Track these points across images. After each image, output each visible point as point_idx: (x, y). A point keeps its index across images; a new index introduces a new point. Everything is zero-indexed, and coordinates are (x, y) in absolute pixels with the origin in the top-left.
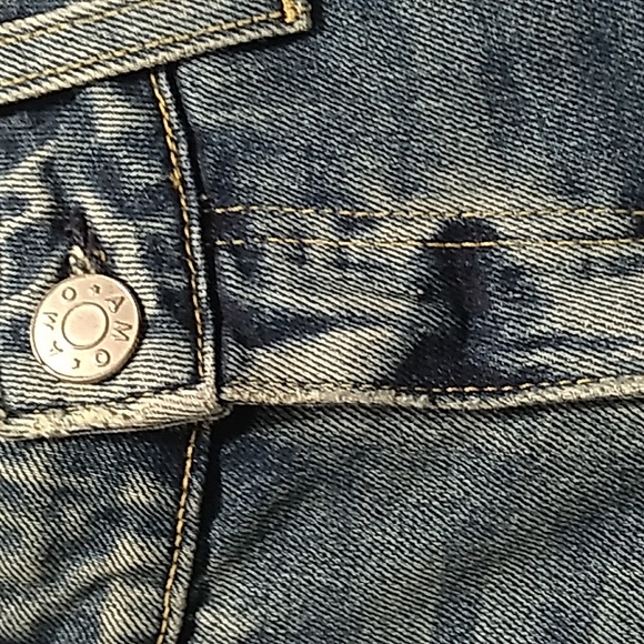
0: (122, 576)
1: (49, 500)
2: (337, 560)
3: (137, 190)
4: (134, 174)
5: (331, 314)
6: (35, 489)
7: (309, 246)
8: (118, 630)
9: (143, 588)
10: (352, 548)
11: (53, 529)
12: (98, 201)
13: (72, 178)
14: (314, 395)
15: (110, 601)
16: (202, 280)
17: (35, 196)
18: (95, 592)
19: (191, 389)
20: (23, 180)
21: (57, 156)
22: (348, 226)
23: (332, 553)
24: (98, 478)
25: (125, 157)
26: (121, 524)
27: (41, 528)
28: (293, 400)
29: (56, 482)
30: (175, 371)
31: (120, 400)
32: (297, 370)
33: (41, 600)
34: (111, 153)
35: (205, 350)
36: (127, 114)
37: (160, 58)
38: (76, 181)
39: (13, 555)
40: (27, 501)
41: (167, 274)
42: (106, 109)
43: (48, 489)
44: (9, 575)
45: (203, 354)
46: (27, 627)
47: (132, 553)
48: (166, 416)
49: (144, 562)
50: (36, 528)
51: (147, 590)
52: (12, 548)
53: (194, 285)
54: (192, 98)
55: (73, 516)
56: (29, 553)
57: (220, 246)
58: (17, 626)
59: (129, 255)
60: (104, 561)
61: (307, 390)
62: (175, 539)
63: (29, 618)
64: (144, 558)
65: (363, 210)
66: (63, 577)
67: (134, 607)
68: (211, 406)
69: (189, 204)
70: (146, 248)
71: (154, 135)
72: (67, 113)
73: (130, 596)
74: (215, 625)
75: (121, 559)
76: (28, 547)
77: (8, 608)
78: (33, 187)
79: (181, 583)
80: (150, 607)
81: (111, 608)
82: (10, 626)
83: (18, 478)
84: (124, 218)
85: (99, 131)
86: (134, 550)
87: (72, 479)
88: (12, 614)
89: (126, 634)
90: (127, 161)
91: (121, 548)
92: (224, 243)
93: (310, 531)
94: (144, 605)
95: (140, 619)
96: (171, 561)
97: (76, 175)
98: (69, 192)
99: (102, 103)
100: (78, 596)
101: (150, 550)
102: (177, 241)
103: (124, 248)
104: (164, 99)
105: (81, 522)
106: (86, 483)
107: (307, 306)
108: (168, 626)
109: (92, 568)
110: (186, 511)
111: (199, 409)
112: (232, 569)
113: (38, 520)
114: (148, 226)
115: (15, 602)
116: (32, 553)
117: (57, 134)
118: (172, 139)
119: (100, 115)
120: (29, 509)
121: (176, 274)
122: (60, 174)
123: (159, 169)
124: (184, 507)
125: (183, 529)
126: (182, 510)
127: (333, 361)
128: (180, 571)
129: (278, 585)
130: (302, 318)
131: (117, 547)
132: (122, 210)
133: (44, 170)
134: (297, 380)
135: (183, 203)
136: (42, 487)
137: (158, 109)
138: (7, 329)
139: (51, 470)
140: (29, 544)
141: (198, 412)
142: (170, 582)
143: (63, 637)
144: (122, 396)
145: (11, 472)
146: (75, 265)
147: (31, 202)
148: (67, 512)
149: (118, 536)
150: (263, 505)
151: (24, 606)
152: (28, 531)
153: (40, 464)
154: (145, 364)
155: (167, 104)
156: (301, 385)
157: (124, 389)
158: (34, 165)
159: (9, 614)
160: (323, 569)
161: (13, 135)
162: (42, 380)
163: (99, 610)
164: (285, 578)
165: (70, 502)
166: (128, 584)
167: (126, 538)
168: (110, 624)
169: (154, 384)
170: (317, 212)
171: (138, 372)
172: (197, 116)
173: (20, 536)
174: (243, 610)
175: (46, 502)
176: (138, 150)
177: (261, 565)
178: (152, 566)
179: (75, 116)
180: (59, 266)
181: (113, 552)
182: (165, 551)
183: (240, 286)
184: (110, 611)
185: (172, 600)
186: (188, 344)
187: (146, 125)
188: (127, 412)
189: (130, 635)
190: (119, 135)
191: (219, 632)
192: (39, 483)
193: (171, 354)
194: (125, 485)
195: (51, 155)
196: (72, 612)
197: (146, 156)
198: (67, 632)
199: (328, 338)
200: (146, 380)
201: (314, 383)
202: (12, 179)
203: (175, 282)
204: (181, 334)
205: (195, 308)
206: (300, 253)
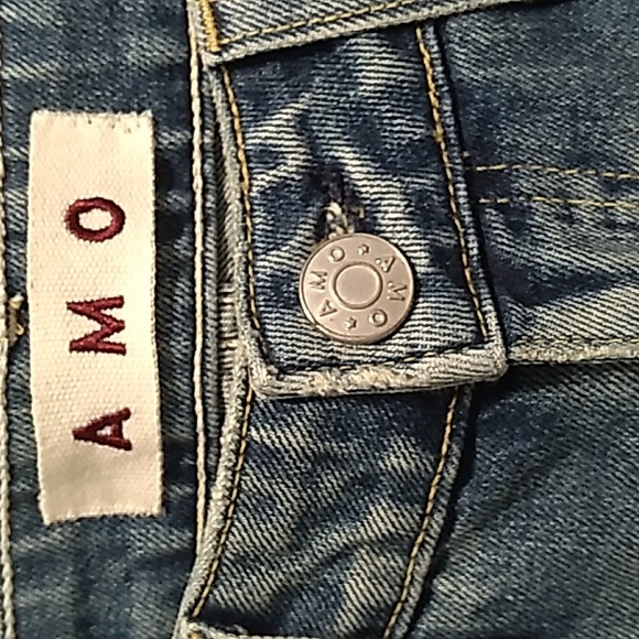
0: (371, 543)
1: (309, 466)
2: (586, 528)
3: (399, 144)
4: (398, 128)
5: (611, 271)
6: (297, 454)
7: (576, 206)
8: (362, 599)
9: (389, 555)
10: (602, 517)
11: (309, 496)
12: (357, 156)
13: (327, 132)
14: (604, 351)
15: (355, 569)
16: (472, 238)
17: (290, 149)
18: (339, 561)
19: (478, 349)
20: (277, 132)
21: (313, 108)
22: (612, 188)
23: (580, 522)
24: (360, 444)
25: (387, 111)
26: (376, 490)
27: (297, 495)
28: (581, 357)
29: (318, 448)
30: (458, 330)
31: (397, 360)
32: (582, 326)
33: (285, 569)
34: (372, 107)
35: (484, 309)
36: (393, 66)
37: (433, 12)
38: (332, 135)
39: (265, 523)
40: (287, 467)
41: (437, 232)
42: (372, 61)
43: (310, 454)
44: (258, 544)
45: (484, 314)
46: (267, 598)
47: (386, 520)
48: (451, 375)
49: (397, 529)
50: (293, 495)
51: (393, 558)
52: (264, 516)
53: (463, 243)
54: (460, 53)
55: (330, 481)
56: (282, 521)
57: (484, 204)
58: (257, 597)
59: (396, 212)
60: (357, 528)
61: (595, 346)
62: (426, 506)
63: (271, 588)
64: (397, 525)
65: (626, 173)
66: (310, 545)
67: (378, 575)
68: (500, 366)
69: (451, 160)
70: (413, 204)
71: (419, 89)
72: (323, 66)
73: (375, 565)
74: (453, 592)
75: (374, 526)
76: (282, 514)
77: (250, 578)
78: (288, 140)
79: (427, 550)
80: (393, 574)
81: (355, 577)
82: (250, 598)
83: (281, 443)
84: (388, 173)
85: (362, 84)
86: (388, 517)
87: (334, 444)
88: (254, 585)
89: (369, 603)
90: (389, 115)
91: (375, 514)
92: (488, 201)
93: (559, 499)
94: (388, 573)
95: (383, 587)
96: (420, 527)
97: (330, 128)
98: (324, 147)
99: (368, 55)
100: (322, 564)
101: (404, 516)
102: (443, 198)
103: (390, 205)
104: (430, 53)
105: (337, 489)
106: (347, 448)
107: (585, 263)
108: (409, 594)
109: (343, 535)
110: (442, 478)
111: (487, 369)
112: (474, 536)
113: (295, 487)
114: (413, 183)
115: (257, 573)
116: (286, 521)
117: (311, 87)
118: (435, 95)
119: (364, 67)
120: (288, 476)
121: (445, 231)
122: (315, 128)
123: (422, 124)
124: (441, 473)
125: (435, 497)
126: (438, 477)
127: (620, 316)
128: (428, 539)
129: (521, 554)
130: (582, 275)
131: (371, 514)
132: (385, 165)
133: (299, 122)
134: (583, 337)
135: (445, 159)
136: (304, 453)
137: (422, 63)
138: (268, 285)
139: (314, 435)
140: (284, 511)
141: (486, 372)
142: (415, 550)
143: (300, 608)
144: (401, 355)
145: (274, 438)
146: (333, 221)
147: (286, 155)
148: (325, 479)
149: (372, 502)
150: (519, 472)
151: (267, 577)
152: (283, 499)
153: (302, 429)
154: (425, 323)
155: (432, 59)
156: (588, 341)
157: (401, 348)
158: (289, 117)
159: (250, 585)
160: (570, 537)
161: (264, 87)
162: (312, 336)
163: (342, 578)
164: (529, 546)
165: (329, 468)
166: (374, 552)
167: (380, 504)
168: (354, 593)
169: (437, 343)
170: (580, 172)
171: (418, 331)
172: (464, 72)
173: (275, 503)
174: (482, 578)
175: (306, 468)
176: (401, 103)
177: (504, 533)
178: (402, 533)
179: (331, 69)
180: (315, 222)
181: (366, 519)
182: (417, 518)
183: (512, 244)
184: (354, 580)
185: (417, 568)
186: (466, 303)
187: (410, 78)
188: (409, 372)
189: (373, 603)
190: (383, 88)
191: (456, 599)
192: (302, 448)
193: (452, 313)
194: (386, 450)
195: (306, 107)
196: (313, 581)
197: (410, 110)
198: (304, 601)
199: (611, 294)
200: (427, 339)
201: (601, 339)
202: (265, 131)
203: (445, 239)
204: (457, 292)
205: (464, 267)
206: (567, 213)
